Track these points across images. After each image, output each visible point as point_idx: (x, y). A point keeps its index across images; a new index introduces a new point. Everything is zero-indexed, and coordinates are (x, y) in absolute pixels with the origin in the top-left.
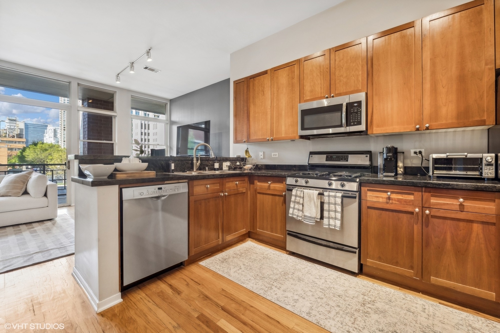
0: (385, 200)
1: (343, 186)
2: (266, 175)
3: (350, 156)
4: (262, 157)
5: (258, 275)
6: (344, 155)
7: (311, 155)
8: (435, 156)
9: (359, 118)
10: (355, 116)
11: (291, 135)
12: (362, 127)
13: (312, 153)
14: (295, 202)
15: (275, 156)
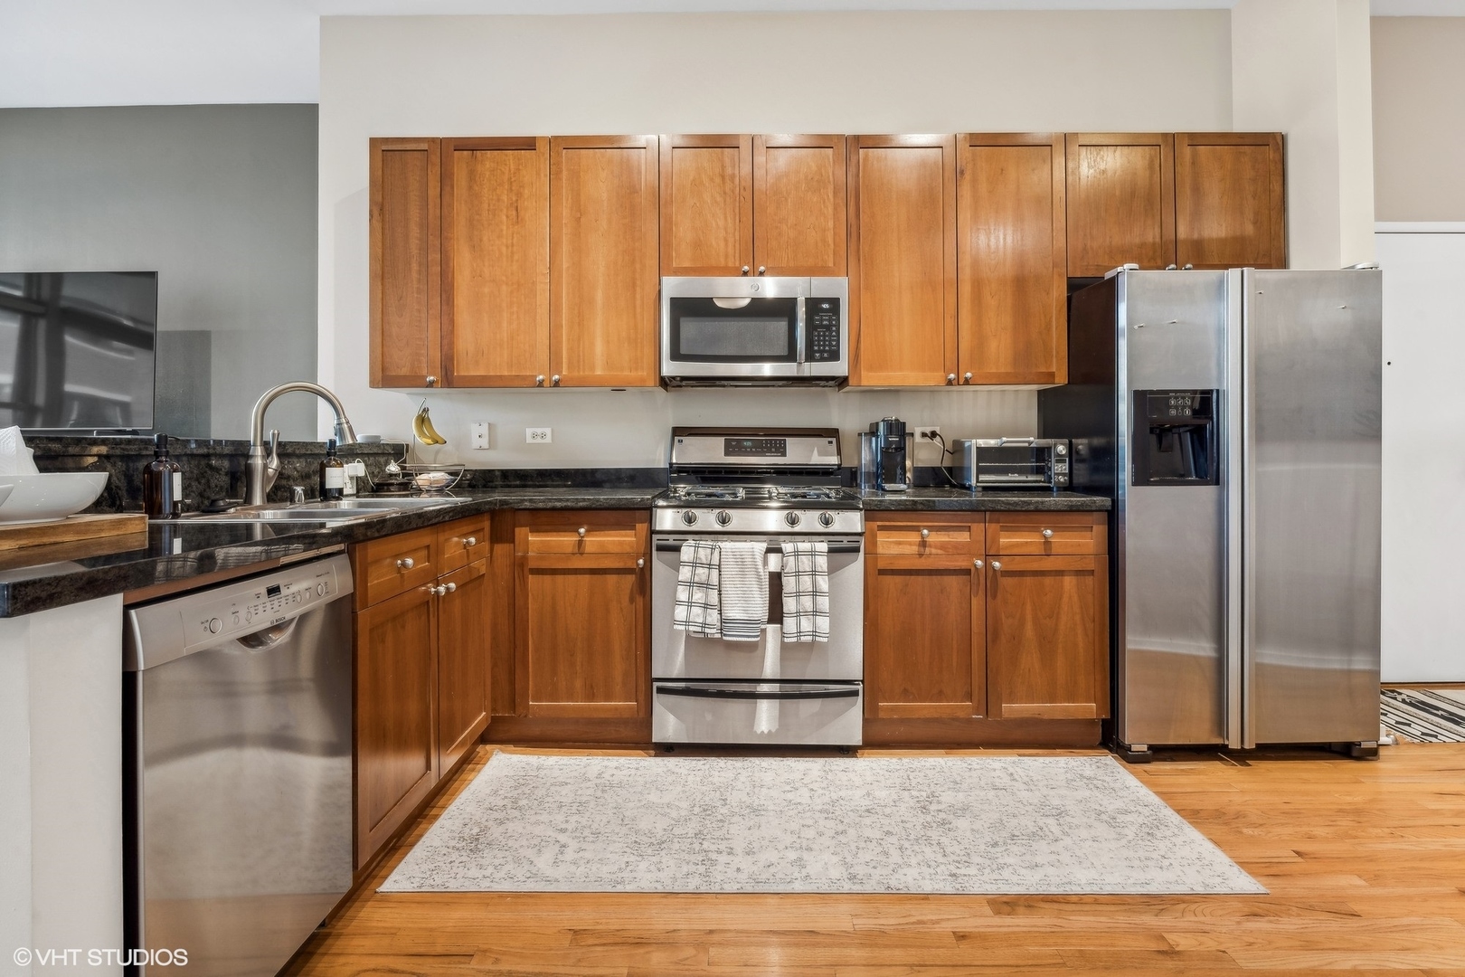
0: (915, 549)
1: (827, 522)
2: (569, 504)
3: (791, 442)
4: (484, 442)
5: (636, 842)
6: (774, 438)
7: (676, 438)
8: (982, 443)
9: (834, 343)
10: (824, 336)
11: (626, 373)
12: (840, 368)
13: (679, 432)
14: (690, 584)
15: (539, 440)
